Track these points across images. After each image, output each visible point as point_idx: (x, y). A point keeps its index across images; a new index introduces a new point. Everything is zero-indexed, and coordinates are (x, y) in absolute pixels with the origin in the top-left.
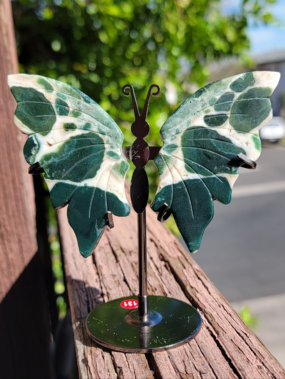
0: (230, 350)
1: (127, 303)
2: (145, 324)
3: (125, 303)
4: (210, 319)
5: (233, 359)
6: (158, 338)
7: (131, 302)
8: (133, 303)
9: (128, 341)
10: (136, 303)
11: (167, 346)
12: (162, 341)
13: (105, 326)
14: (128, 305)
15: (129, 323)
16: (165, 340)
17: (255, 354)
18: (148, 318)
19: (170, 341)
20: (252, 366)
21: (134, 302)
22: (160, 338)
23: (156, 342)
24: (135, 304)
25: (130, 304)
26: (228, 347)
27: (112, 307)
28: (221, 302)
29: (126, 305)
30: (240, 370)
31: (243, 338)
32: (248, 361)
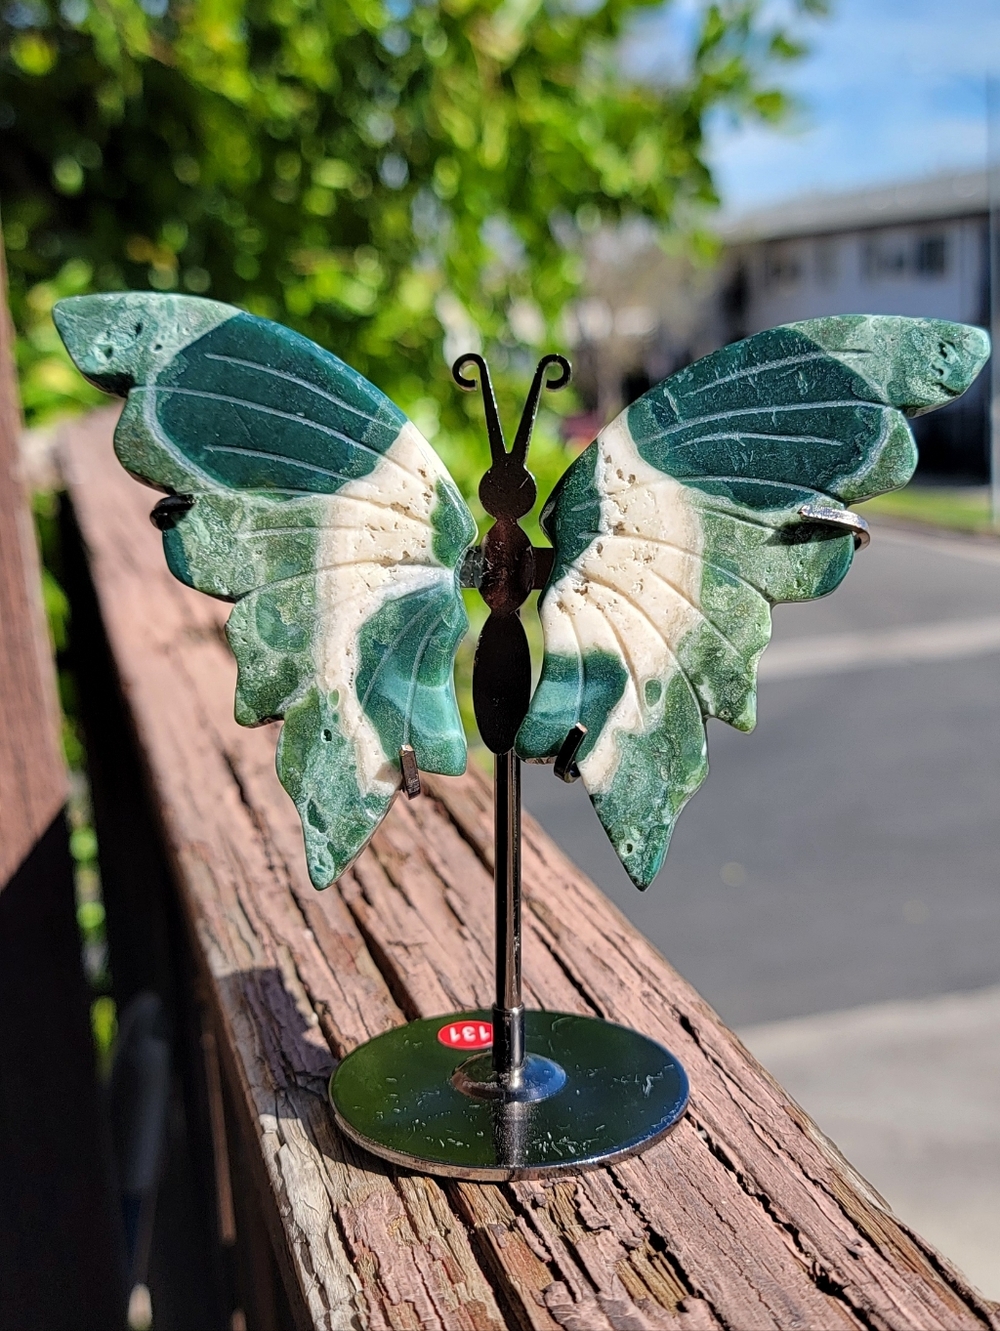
0: (581, 965)
1: (459, 1031)
2: (512, 1096)
3: (453, 1031)
4: (540, 911)
5: (587, 981)
6: (550, 1136)
7: (472, 1029)
8: (477, 1034)
9: (459, 1144)
10: (486, 1031)
11: (577, 1162)
12: (564, 1148)
13: (390, 1099)
14: (462, 1036)
15: (462, 1091)
16: (572, 1145)
17: (640, 973)
18: (524, 1076)
19: (586, 1146)
20: (628, 991)
21: (482, 1030)
22: (556, 1139)
23: (545, 1150)
24: (484, 1035)
25: (468, 1033)
26: (578, 961)
27: (411, 1044)
28: (571, 878)
29: (454, 1036)
30: (601, 1000)
31: (615, 945)
32: (622, 984)
